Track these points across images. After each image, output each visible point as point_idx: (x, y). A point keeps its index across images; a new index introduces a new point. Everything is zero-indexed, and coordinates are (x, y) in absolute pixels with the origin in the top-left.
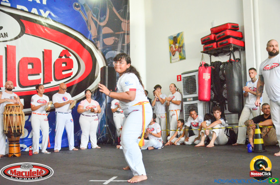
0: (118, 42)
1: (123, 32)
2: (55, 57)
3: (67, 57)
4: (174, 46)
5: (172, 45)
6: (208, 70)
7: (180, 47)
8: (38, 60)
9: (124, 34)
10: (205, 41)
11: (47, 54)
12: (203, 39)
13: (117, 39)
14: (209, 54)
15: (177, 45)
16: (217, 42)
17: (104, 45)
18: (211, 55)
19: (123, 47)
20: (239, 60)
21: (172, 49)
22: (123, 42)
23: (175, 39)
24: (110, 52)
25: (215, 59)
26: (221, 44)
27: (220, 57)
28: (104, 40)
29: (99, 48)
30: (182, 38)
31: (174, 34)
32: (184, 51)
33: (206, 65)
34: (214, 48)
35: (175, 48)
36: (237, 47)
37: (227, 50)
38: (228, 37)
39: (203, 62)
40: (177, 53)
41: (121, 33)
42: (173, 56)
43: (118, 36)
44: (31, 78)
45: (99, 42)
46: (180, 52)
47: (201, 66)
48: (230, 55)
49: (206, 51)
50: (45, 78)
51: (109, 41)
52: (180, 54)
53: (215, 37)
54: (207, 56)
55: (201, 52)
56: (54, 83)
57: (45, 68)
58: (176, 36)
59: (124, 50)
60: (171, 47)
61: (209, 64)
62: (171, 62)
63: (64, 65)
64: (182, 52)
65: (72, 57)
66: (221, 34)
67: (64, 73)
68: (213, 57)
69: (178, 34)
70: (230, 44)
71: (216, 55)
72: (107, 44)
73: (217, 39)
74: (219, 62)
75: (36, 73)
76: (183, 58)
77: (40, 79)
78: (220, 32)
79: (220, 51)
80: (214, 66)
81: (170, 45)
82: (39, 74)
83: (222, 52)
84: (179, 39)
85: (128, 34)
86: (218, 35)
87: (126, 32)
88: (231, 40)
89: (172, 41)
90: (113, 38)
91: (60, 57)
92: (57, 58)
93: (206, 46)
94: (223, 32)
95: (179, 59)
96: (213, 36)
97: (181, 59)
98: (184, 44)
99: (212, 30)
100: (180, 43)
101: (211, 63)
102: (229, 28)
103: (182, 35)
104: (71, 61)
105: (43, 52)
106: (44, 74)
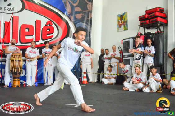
0: (85, 17)
1: (88, 11)
2: (43, 25)
3: (51, 25)
4: (120, 21)
5: (119, 20)
6: (142, 37)
7: (124, 22)
8: (32, 26)
9: (89, 12)
10: (142, 19)
11: (38, 23)
12: (140, 17)
13: (84, 15)
14: (143, 27)
15: (123, 21)
16: (149, 20)
17: (75, 18)
18: (145, 28)
19: (87, 21)
20: (163, 32)
21: (119, 23)
22: (88, 17)
23: (122, 17)
24: (79, 23)
25: (147, 31)
26: (152, 21)
27: (150, 30)
28: (76, 15)
29: (73, 20)
30: (126, 16)
31: (121, 13)
32: (127, 25)
33: (141, 34)
34: (147, 23)
35: (121, 22)
36: (162, 23)
37: (156, 25)
38: (157, 17)
39: (139, 32)
40: (123, 26)
41: (87, 11)
42: (120, 27)
43: (84, 13)
44: (27, 38)
45: (72, 16)
46: (124, 25)
47: (138, 35)
48: (158, 28)
49: (142, 25)
50: (36, 38)
51: (79, 16)
52: (124, 27)
53: (148, 16)
54: (142, 28)
55: (139, 26)
56: (41, 42)
57: (36, 32)
58: (122, 14)
59: (88, 22)
60: (119, 22)
61: (143, 34)
62: (118, 32)
63: (48, 31)
64: (126, 25)
65: (54, 26)
66: (152, 15)
67: (48, 36)
68: (146, 29)
69: (124, 14)
70: (158, 21)
71: (148, 28)
72: (77, 18)
73: (149, 18)
74: (150, 33)
75: (30, 34)
76: (126, 29)
77: (33, 39)
78: (152, 13)
79: (151, 26)
80: (146, 35)
81: (118, 20)
82: (32, 36)
83: (152, 27)
84: (124, 16)
85: (91, 12)
86: (150, 15)
87: (90, 11)
88: (159, 19)
89: (120, 18)
90: (82, 14)
91: (46, 25)
92: (44, 26)
93: (142, 22)
94: (154, 13)
95: (123, 29)
96: (147, 16)
97: (125, 30)
98: (127, 20)
99: (146, 11)
100: (124, 19)
101: (145, 33)
102: (158, 11)
103: (127, 14)
104: (53, 28)
105: (35, 21)
106: (35, 35)
